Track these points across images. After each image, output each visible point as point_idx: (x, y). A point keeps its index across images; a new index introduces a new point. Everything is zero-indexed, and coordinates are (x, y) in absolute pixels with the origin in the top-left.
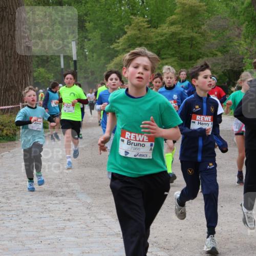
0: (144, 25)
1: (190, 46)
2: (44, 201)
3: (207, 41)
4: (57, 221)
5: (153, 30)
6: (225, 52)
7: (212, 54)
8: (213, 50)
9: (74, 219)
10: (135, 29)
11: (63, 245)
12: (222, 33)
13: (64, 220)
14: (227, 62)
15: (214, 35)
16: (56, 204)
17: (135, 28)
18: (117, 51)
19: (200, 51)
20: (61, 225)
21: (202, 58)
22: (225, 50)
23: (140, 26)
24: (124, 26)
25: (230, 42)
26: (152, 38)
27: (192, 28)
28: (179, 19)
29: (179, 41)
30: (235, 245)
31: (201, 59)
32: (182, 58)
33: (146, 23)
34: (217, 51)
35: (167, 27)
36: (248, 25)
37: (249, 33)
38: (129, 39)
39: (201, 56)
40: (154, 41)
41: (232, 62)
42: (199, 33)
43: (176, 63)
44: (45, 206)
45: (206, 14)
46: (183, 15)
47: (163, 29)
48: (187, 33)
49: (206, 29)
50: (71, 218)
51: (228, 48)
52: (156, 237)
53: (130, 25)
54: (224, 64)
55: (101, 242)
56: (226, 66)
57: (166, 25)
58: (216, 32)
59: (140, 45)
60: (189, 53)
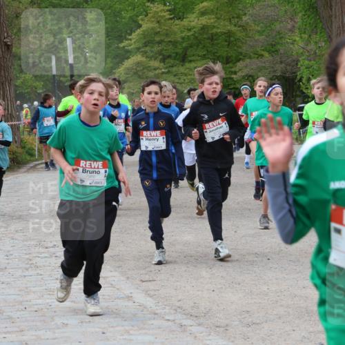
0: (164, 16)
1: (227, 43)
2: (30, 254)
3: (250, 37)
4: (47, 280)
5: (177, 22)
6: (273, 52)
7: (255, 54)
8: (258, 49)
10: (153, 21)
11: (55, 312)
12: (270, 26)
14: (277, 65)
15: (259, 29)
16: (46, 257)
17: (153, 19)
18: (128, 51)
19: (240, 50)
21: (243, 60)
22: (273, 50)
23: (160, 16)
24: (137, 16)
25: (281, 38)
26: (175, 34)
27: (230, 19)
28: (212, 8)
29: (212, 38)
30: (286, 309)
31: (241, 62)
33: (168, 13)
34: (263, 50)
35: (195, 18)
36: (304, 15)
37: (306, 25)
38: (144, 35)
39: (241, 57)
40: (178, 37)
41: (283, 65)
42: (239, 27)
44: (30, 260)
47: (190, 21)
48: (224, 26)
49: (249, 20)
51: (279, 47)
52: (180, 301)
53: (146, 15)
54: (273, 67)
56: (275, 71)
57: (195, 15)
58: (261, 25)
59: (160, 43)
60: (226, 53)
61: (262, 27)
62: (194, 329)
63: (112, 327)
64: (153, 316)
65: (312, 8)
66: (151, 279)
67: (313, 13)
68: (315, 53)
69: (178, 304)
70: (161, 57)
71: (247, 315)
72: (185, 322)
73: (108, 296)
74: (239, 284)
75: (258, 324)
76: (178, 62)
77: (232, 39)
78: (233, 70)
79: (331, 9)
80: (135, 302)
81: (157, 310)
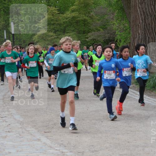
0: (56, 12)
1: (84, 25)
3: (94, 22)
5: (61, 15)
6: (105, 28)
7: (96, 29)
8: (98, 27)
9: (12, 131)
11: (5, 147)
12: (103, 17)
13: (6, 132)
14: (106, 34)
16: (1, 122)
17: (50, 14)
19: (90, 28)
20: (4, 135)
23: (53, 12)
25: (108, 22)
26: (60, 20)
28: (77, 8)
29: (77, 22)
30: (110, 144)
31: (90, 33)
32: (79, 33)
34: (101, 28)
36: (118, 12)
37: (119, 17)
39: (90, 31)
40: (62, 22)
41: (109, 34)
42: (89, 17)
43: (75, 35)
45: (93, 5)
46: (79, 6)
47: (67, 15)
48: (83, 17)
49: (93, 15)
50: (10, 130)
51: (107, 26)
52: (62, 141)
54: (104, 35)
55: (29, 145)
56: (105, 37)
57: (69, 12)
58: (99, 16)
59: (53, 24)
60: (83, 29)
61: (99, 17)
62: (69, 154)
63: (31, 153)
64: (50, 148)
65: (122, 9)
66: (49, 131)
67: (122, 11)
68: (123, 29)
69: (61, 142)
70: (54, 31)
71: (92, 147)
72: (64, 151)
73: (29, 139)
74: (89, 133)
75: (97, 151)
76: (62, 33)
77: (86, 23)
78: (86, 36)
79: (130, 9)
80: (42, 142)
81: (52, 145)
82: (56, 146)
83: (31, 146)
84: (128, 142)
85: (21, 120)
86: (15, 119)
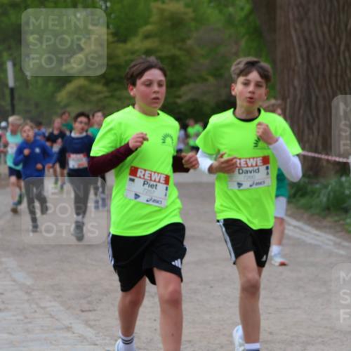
9: (7, 308)
14: (222, 89)
15: (203, 53)
28: (155, 31)
31: (185, 86)
35: (138, 41)
40: (122, 60)
50: (2, 307)
55: (45, 339)
57: (138, 38)
66: (91, 309)
73: (47, 326)
77: (176, 62)
78: (177, 94)
80: (74, 333)
81: (97, 340)
82: (107, 341)
83: (51, 343)
84: (271, 333)
85: (29, 282)
86: (14, 281)
